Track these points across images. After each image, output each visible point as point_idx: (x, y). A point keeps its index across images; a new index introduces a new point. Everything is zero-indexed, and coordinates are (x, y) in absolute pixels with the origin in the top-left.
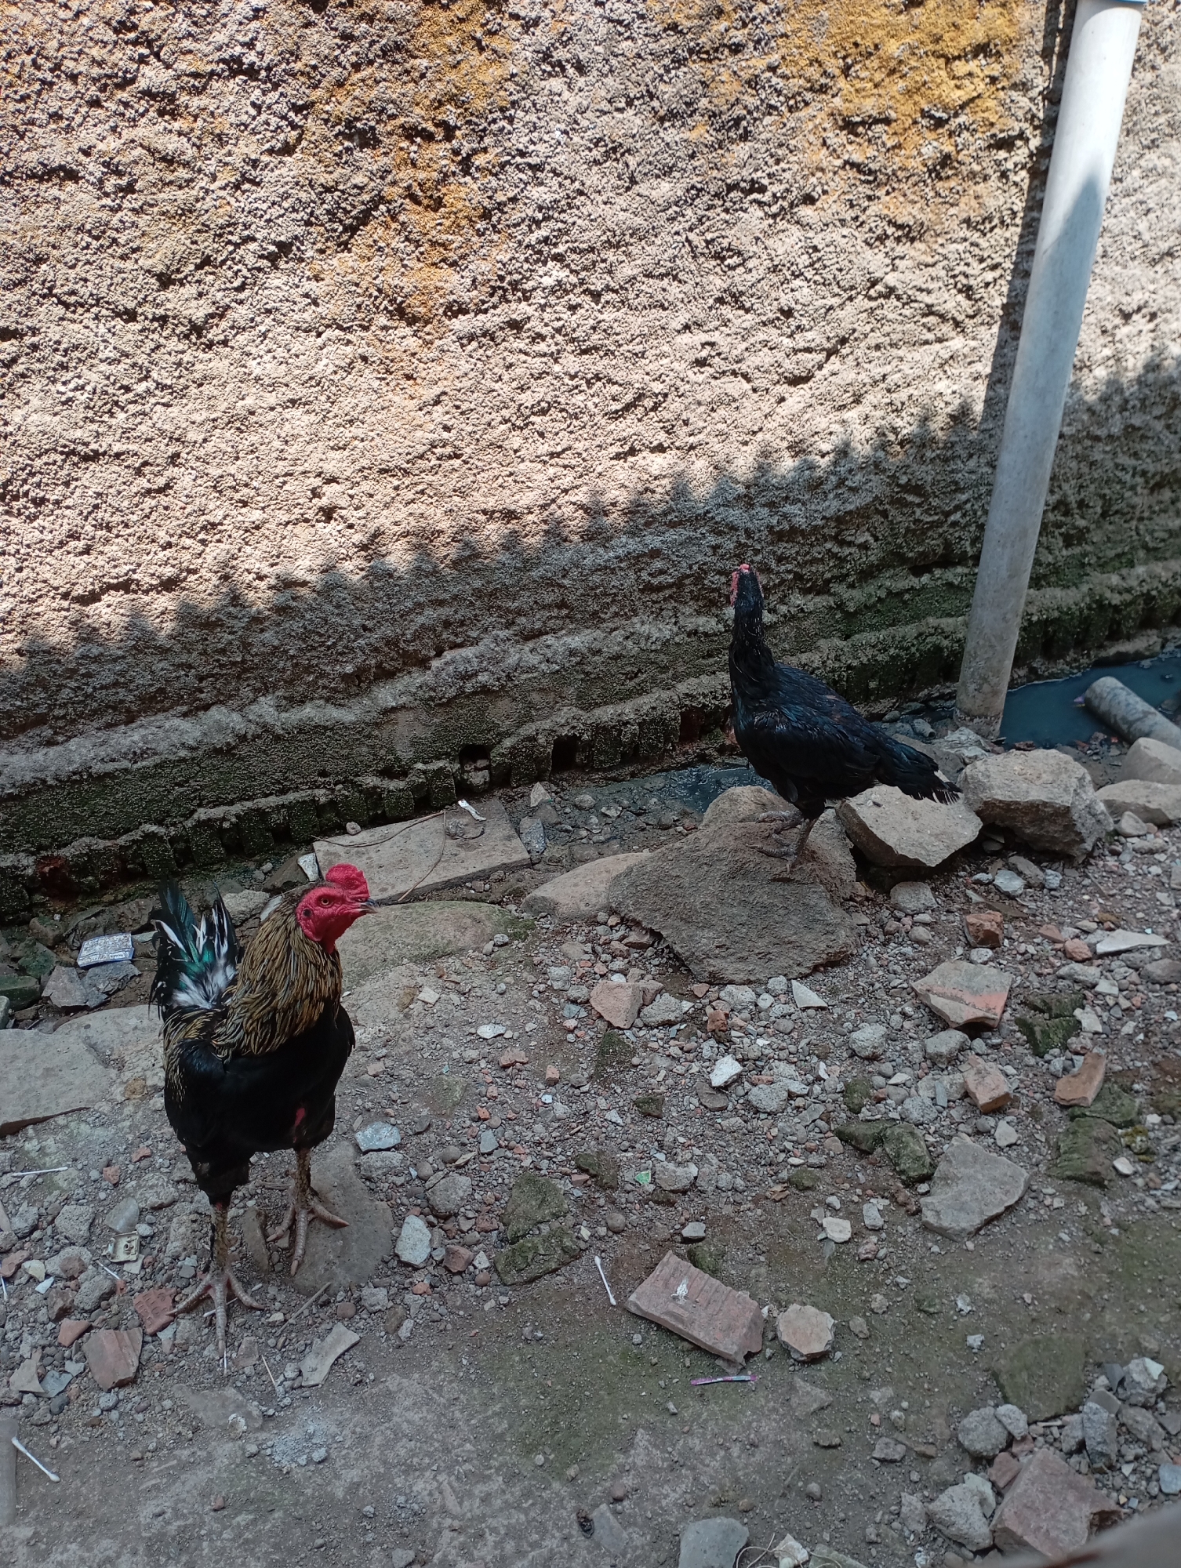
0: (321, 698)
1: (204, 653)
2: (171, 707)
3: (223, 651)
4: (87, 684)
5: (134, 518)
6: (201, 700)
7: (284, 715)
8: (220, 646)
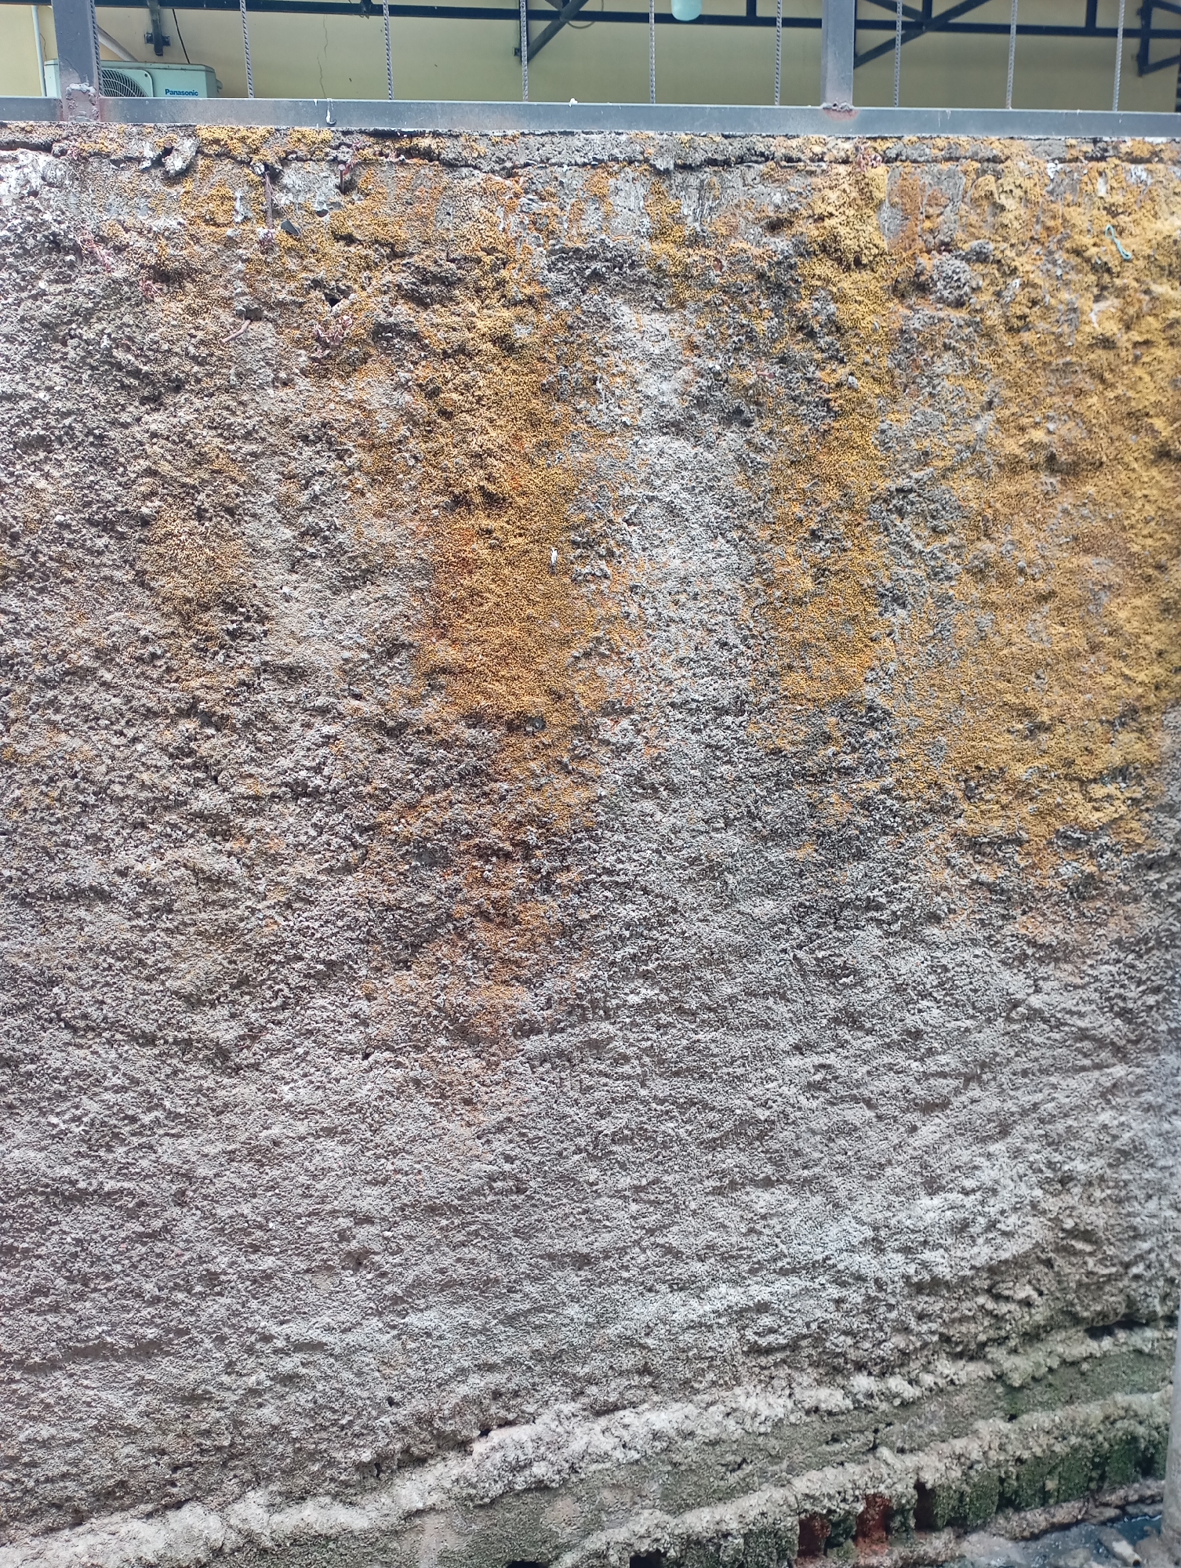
0: (328, 1493)
1: (183, 1435)
2: (132, 1506)
3: (207, 1433)
4: (29, 1476)
5: (118, 1268)
6: (171, 1495)
7: (277, 1518)
8: (204, 1426)
